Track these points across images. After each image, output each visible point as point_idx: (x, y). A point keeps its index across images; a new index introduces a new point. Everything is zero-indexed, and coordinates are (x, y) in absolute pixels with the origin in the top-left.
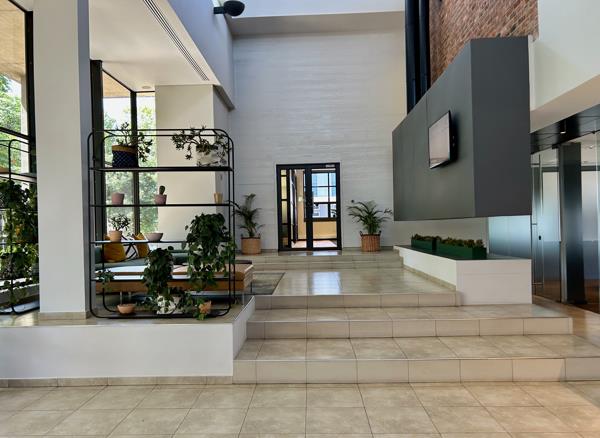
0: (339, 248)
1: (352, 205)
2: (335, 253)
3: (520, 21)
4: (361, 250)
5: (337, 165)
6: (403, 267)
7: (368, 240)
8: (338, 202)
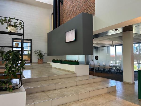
0: (31, 63)
1: (35, 51)
2: (30, 64)
3: (89, 11)
4: (38, 63)
5: (31, 40)
6: (51, 67)
7: (40, 61)
8: (31, 51)
